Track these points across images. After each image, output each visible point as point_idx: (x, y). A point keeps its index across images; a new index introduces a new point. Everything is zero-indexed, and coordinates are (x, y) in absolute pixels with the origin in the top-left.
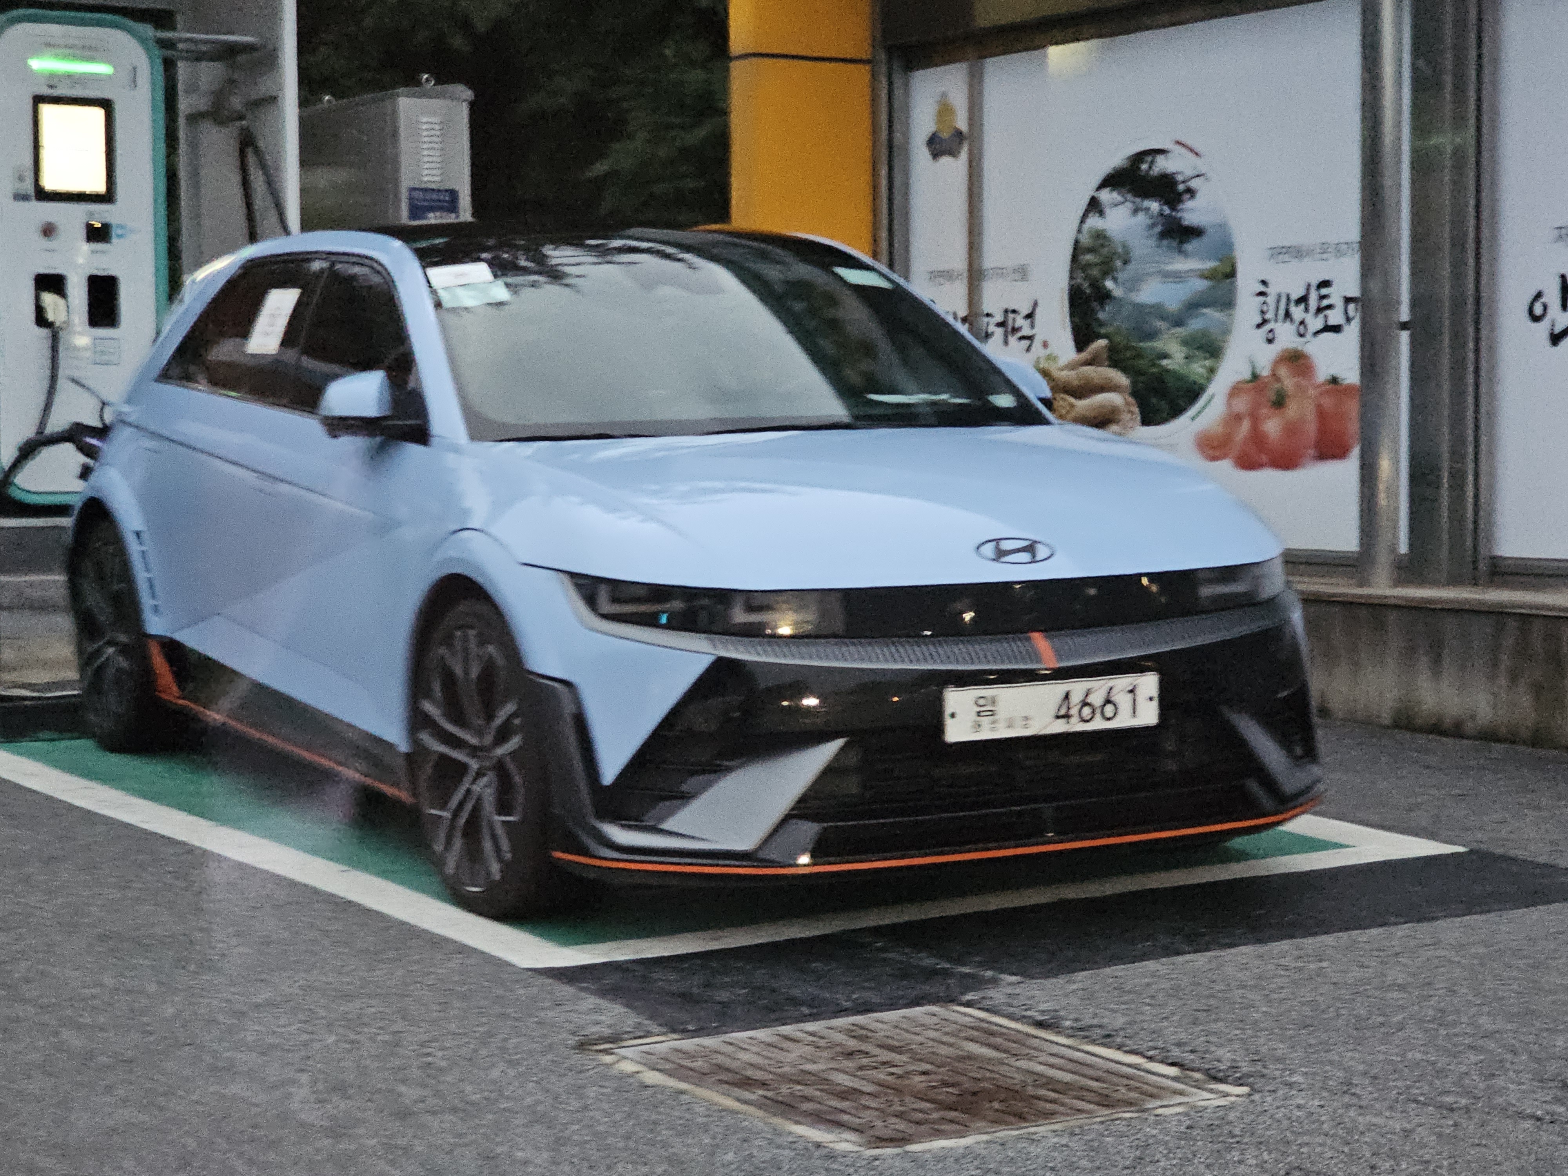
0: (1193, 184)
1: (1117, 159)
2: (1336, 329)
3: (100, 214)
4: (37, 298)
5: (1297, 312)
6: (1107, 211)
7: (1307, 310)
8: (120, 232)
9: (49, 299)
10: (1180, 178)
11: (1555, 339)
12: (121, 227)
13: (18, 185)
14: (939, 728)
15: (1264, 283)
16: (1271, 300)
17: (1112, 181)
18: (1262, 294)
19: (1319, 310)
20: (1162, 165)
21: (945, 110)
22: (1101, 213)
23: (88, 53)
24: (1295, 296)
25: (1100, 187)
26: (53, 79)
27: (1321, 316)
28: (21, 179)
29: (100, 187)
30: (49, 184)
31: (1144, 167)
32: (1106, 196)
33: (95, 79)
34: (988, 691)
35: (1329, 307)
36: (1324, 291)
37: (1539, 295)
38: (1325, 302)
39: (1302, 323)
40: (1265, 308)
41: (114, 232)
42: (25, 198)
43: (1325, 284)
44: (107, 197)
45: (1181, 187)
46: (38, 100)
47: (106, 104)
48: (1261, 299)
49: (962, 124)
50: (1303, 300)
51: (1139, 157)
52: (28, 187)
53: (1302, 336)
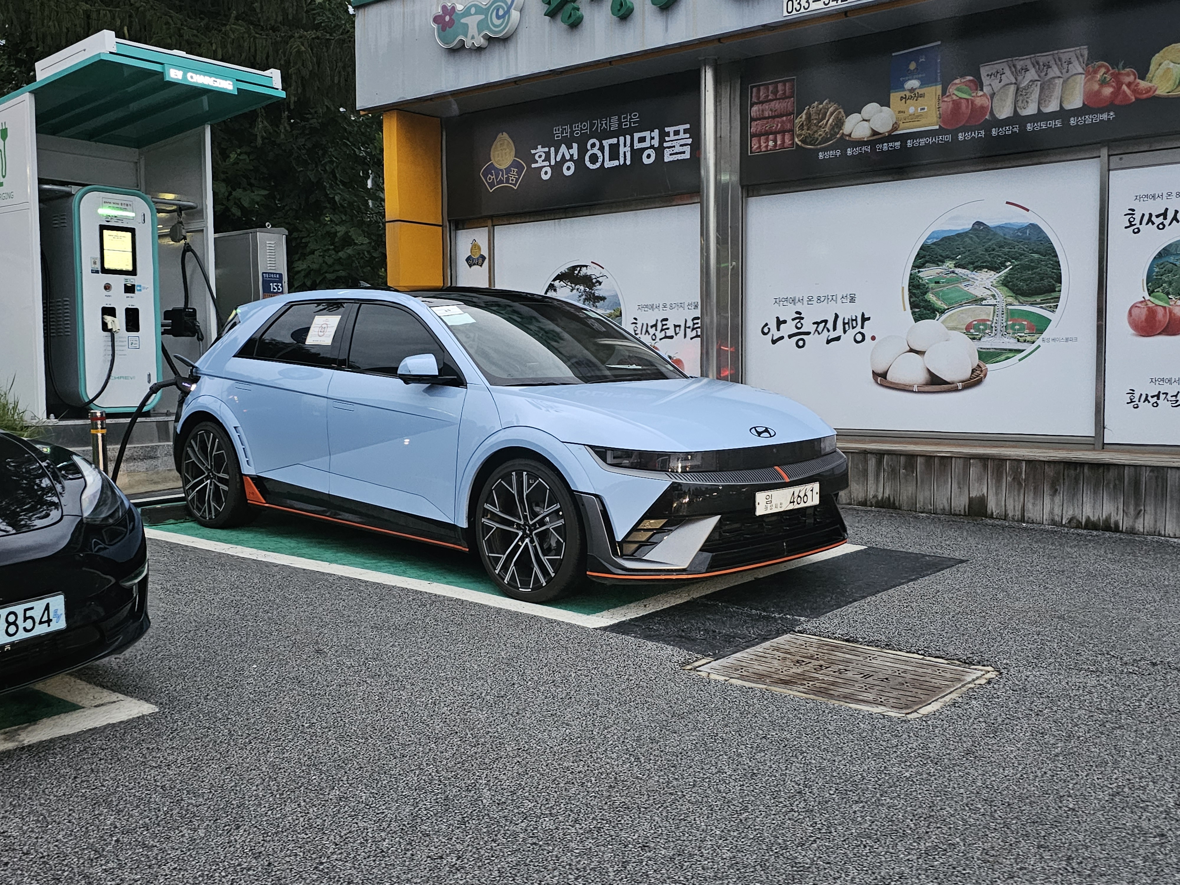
0: (600, 279)
1: (564, 269)
2: (671, 337)
3: (131, 280)
4: (103, 318)
5: (652, 331)
6: (558, 289)
7: (656, 330)
8: (138, 288)
9: (109, 319)
10: (593, 277)
11: (774, 342)
12: (140, 286)
13: (93, 266)
14: (754, 509)
15: (635, 319)
16: (639, 326)
17: (559, 277)
18: (636, 323)
19: (662, 330)
20: (584, 271)
21: (475, 247)
22: (555, 290)
23: (125, 207)
24: (650, 325)
25: (554, 280)
26: (108, 218)
27: (663, 332)
28: (95, 263)
29: (130, 268)
30: (107, 266)
31: (576, 272)
32: (557, 283)
33: (127, 218)
34: (769, 493)
35: (668, 329)
36: (664, 323)
37: (766, 325)
38: (665, 327)
39: (654, 335)
40: (636, 329)
41: (136, 288)
42: (97, 272)
43: (666, 320)
44: (133, 272)
45: (594, 281)
46: (102, 228)
47: (132, 231)
48: (634, 325)
49: (485, 252)
50: (655, 325)
51: (574, 268)
52: (98, 267)
53: (654, 340)
